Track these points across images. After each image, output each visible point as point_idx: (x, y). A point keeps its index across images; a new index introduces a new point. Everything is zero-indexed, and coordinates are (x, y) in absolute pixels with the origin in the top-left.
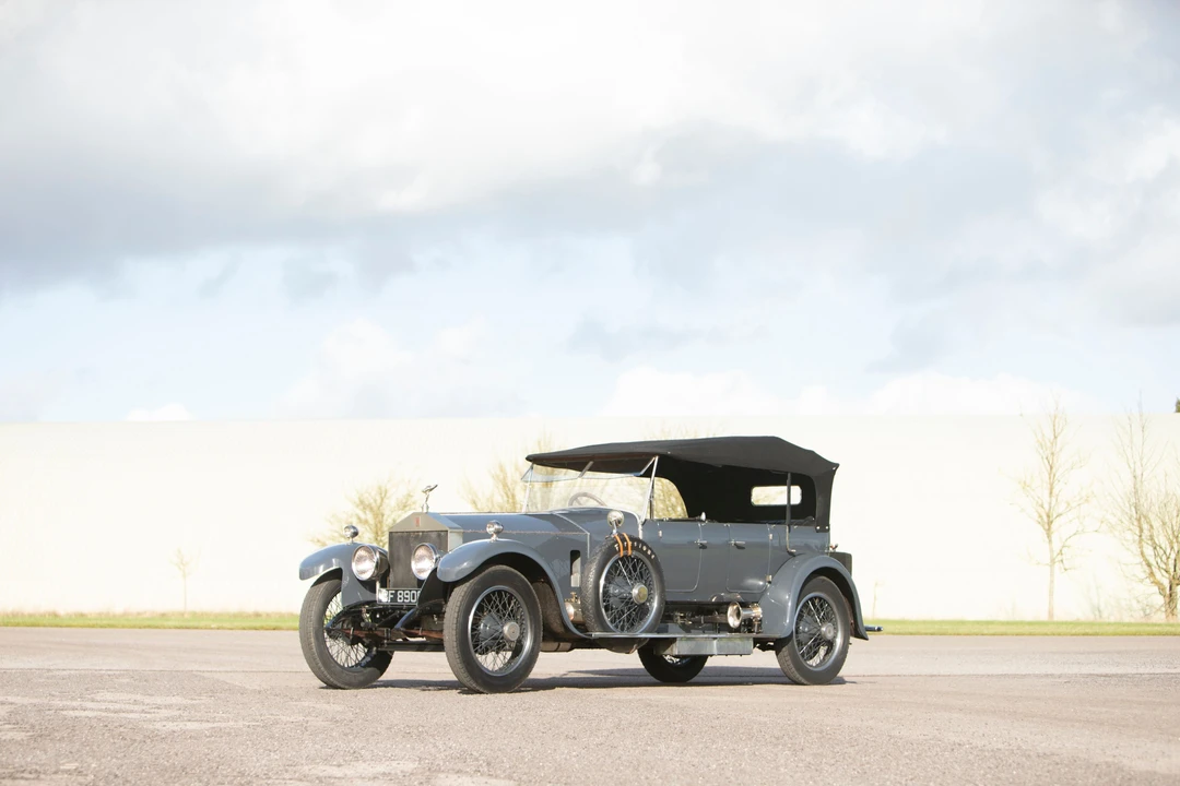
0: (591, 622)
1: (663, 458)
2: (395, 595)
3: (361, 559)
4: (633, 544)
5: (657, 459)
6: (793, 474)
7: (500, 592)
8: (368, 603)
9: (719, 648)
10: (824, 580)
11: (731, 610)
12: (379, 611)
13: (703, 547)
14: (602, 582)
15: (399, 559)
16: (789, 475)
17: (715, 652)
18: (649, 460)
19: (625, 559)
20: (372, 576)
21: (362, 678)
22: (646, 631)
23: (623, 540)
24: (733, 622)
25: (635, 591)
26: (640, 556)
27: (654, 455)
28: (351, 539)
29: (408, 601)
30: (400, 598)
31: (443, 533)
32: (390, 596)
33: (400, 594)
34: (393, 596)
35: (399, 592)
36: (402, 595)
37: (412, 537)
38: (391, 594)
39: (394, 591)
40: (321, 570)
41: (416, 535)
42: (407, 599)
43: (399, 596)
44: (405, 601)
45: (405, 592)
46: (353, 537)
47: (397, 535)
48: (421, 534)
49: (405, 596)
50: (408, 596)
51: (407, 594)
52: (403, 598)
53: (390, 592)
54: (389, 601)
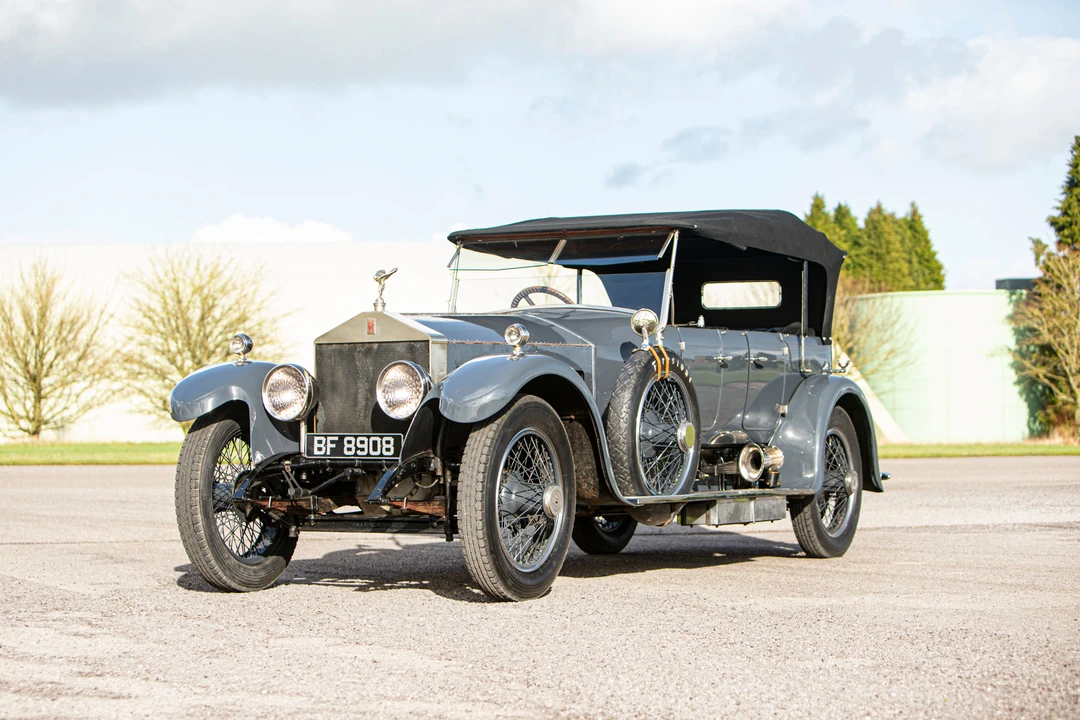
1: (685, 233)
2: (340, 443)
3: (277, 388)
4: (671, 361)
5: (677, 234)
6: (810, 263)
7: (528, 437)
8: (287, 457)
9: (757, 513)
10: (841, 412)
11: (744, 456)
12: (307, 469)
13: (723, 365)
14: (638, 419)
15: (334, 387)
16: (805, 265)
17: (752, 518)
18: (665, 237)
19: (663, 383)
20: (298, 416)
21: (263, 574)
22: (682, 492)
23: (661, 355)
24: (749, 474)
25: (681, 433)
26: (678, 380)
27: (672, 229)
28: (242, 356)
29: (365, 453)
30: (349, 449)
31: (418, 345)
32: (330, 446)
33: (349, 442)
34: (334, 446)
35: (346, 439)
36: (353, 443)
37: (359, 352)
38: (332, 442)
39: (336, 438)
40: (209, 405)
41: (367, 348)
42: (363, 450)
43: (347, 446)
44: (359, 453)
45: (359, 439)
46: (245, 352)
47: (330, 348)
48: (376, 346)
49: (359, 445)
50: (365, 446)
51: (362, 442)
52: (354, 448)
53: (329, 439)
54: (328, 453)
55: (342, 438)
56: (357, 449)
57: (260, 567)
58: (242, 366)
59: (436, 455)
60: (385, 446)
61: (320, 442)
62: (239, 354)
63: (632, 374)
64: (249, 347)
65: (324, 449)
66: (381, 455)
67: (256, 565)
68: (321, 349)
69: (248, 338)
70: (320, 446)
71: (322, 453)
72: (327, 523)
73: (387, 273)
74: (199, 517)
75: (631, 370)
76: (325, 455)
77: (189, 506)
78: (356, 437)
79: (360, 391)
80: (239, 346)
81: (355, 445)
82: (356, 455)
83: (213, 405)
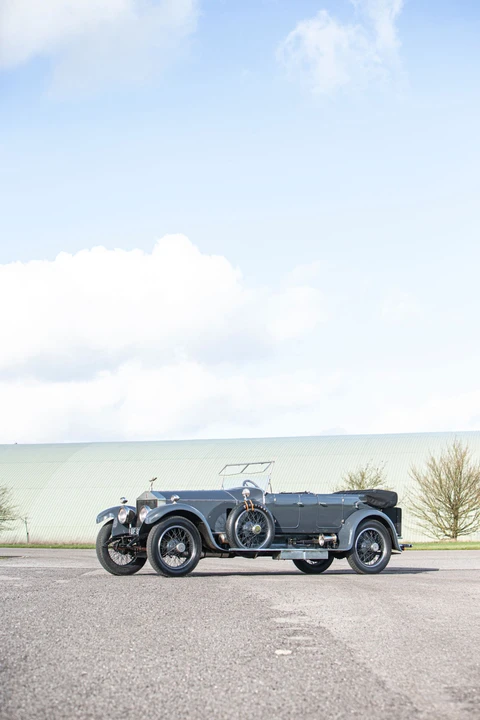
0: (231, 543)
3: (122, 513)
4: (255, 505)
7: (177, 529)
8: (127, 534)
9: (307, 556)
10: (375, 522)
11: (320, 537)
13: (301, 506)
14: (237, 524)
19: (251, 512)
20: (126, 521)
23: (249, 503)
24: (321, 542)
25: (254, 528)
26: (259, 511)
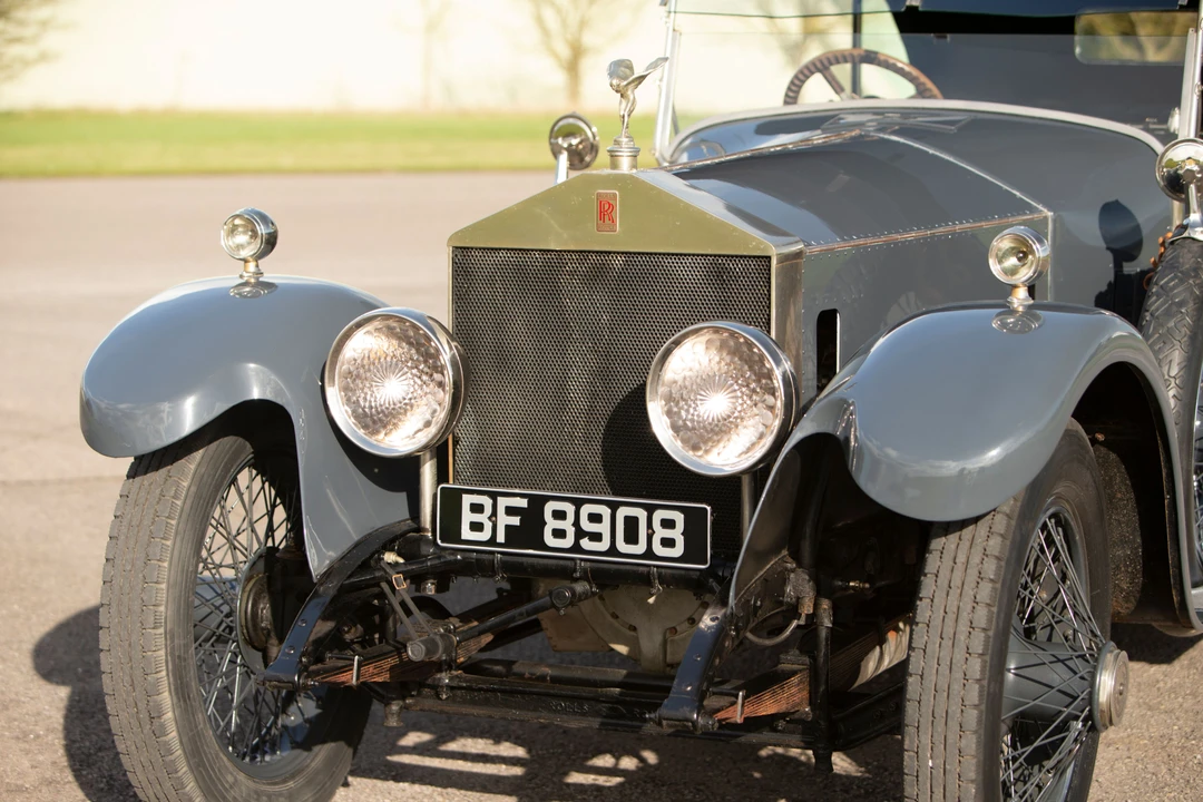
2: (531, 520)
3: (363, 371)
28: (252, 267)
29: (604, 545)
30: (559, 533)
31: (739, 267)
32: (504, 520)
33: (559, 515)
34: (515, 521)
35: (550, 507)
36: (571, 517)
37: (571, 274)
38: (510, 511)
39: (523, 503)
40: (189, 415)
41: (595, 266)
42: (596, 537)
43: (551, 524)
44: (585, 543)
45: (586, 509)
46: (259, 256)
47: (491, 259)
48: (619, 261)
49: (586, 526)
50: (604, 528)
51: (595, 518)
52: (571, 531)
53: (503, 502)
54: (501, 538)
55: (537, 503)
56: (580, 534)
57: (300, 780)
58: (255, 296)
59: (800, 565)
60: (660, 533)
61: (477, 508)
62: (246, 261)
63: (1181, 304)
64: (271, 242)
65: (488, 526)
66: (649, 554)
67: (292, 776)
68: (465, 262)
69: (265, 219)
70: (477, 518)
71: (485, 535)
72: (482, 695)
73: (638, 72)
74: (166, 698)
75: (1180, 294)
76: (492, 541)
77: (138, 672)
78: (578, 503)
79: (574, 372)
80: (242, 238)
81: (576, 523)
82: (576, 548)
83: (198, 415)
